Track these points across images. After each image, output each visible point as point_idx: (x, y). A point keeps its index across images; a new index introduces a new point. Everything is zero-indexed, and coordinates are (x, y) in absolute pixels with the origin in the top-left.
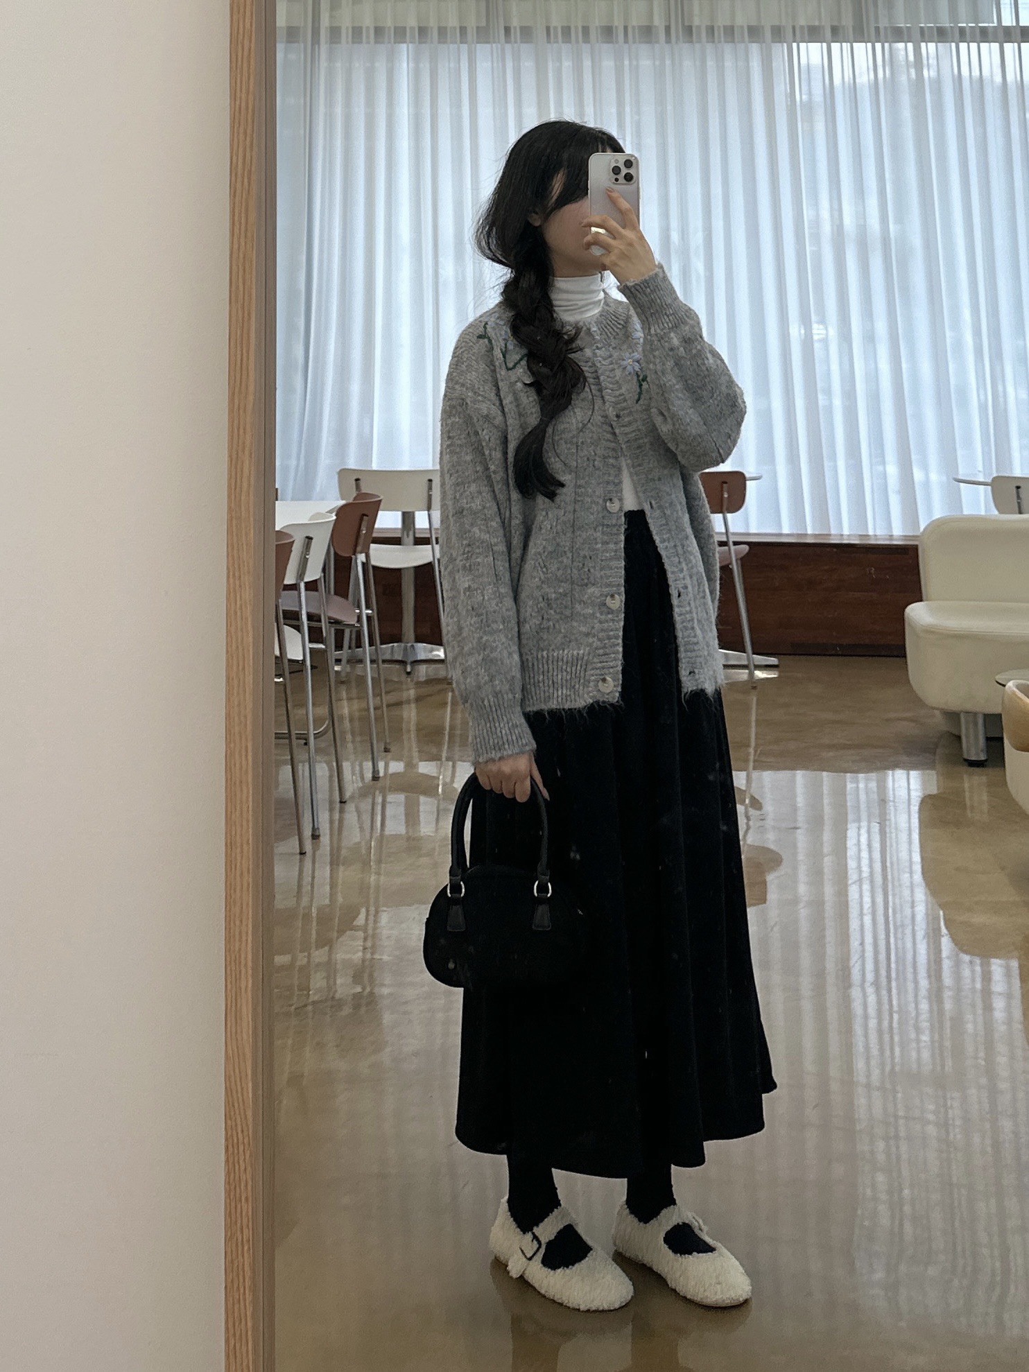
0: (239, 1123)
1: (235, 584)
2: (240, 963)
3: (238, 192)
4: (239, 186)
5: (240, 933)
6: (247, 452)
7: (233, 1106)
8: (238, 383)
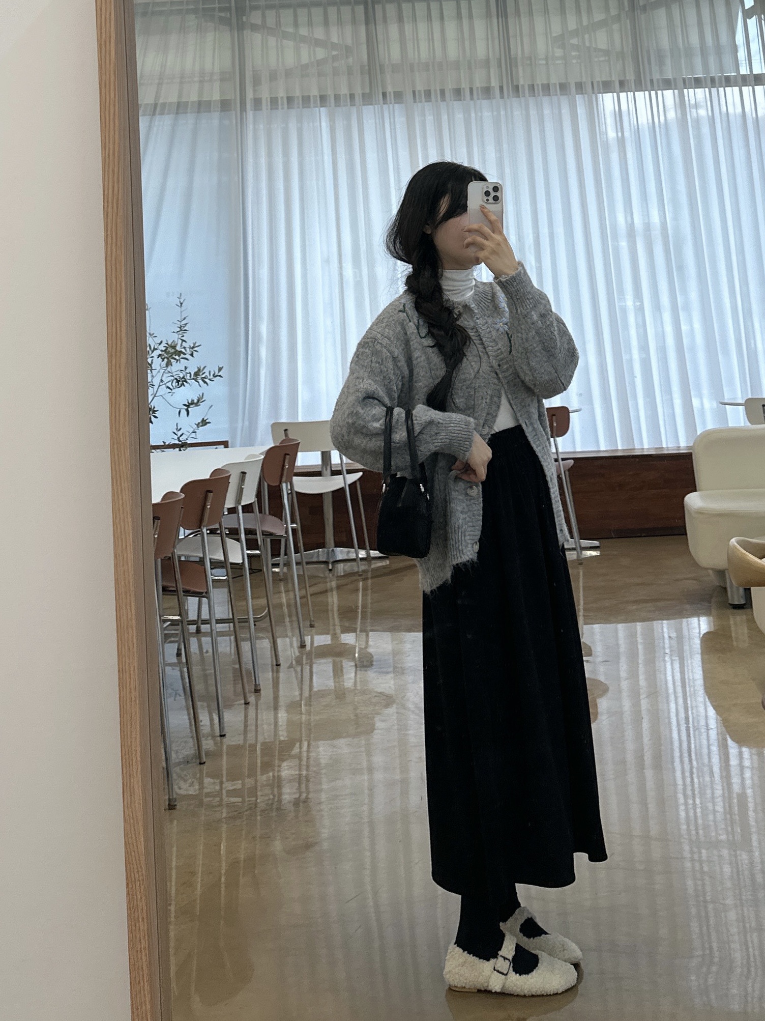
0: (135, 867)
1: (117, 489)
2: (132, 754)
3: (110, 214)
4: (110, 209)
5: (131, 733)
6: (122, 396)
7: (131, 855)
8: (114, 348)
